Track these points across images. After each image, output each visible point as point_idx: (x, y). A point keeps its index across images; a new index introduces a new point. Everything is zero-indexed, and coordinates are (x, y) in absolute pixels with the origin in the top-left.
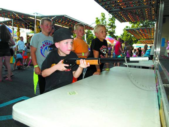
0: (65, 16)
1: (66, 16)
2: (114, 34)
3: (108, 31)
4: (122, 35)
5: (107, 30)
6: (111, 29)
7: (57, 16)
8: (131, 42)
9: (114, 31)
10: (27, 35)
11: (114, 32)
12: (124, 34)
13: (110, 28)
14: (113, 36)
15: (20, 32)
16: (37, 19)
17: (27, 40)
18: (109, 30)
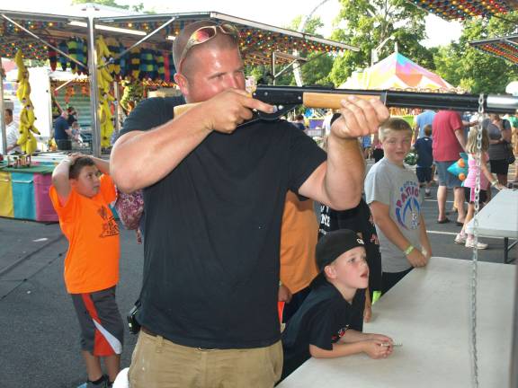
0: (212, 15)
1: (217, 13)
2: (422, 43)
3: (393, 31)
4: (458, 42)
5: (391, 25)
6: (408, 19)
7: (181, 17)
8: (498, 74)
9: (422, 27)
10: (51, 78)
11: (421, 33)
12: (464, 39)
13: (403, 16)
14: (417, 51)
15: (28, 84)
16: (97, 27)
17: (53, 98)
18: (395, 26)
